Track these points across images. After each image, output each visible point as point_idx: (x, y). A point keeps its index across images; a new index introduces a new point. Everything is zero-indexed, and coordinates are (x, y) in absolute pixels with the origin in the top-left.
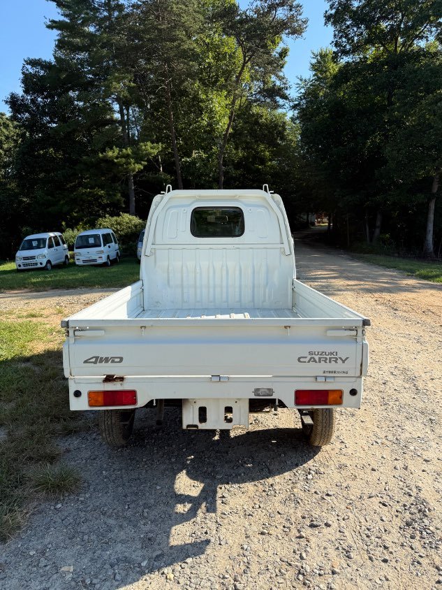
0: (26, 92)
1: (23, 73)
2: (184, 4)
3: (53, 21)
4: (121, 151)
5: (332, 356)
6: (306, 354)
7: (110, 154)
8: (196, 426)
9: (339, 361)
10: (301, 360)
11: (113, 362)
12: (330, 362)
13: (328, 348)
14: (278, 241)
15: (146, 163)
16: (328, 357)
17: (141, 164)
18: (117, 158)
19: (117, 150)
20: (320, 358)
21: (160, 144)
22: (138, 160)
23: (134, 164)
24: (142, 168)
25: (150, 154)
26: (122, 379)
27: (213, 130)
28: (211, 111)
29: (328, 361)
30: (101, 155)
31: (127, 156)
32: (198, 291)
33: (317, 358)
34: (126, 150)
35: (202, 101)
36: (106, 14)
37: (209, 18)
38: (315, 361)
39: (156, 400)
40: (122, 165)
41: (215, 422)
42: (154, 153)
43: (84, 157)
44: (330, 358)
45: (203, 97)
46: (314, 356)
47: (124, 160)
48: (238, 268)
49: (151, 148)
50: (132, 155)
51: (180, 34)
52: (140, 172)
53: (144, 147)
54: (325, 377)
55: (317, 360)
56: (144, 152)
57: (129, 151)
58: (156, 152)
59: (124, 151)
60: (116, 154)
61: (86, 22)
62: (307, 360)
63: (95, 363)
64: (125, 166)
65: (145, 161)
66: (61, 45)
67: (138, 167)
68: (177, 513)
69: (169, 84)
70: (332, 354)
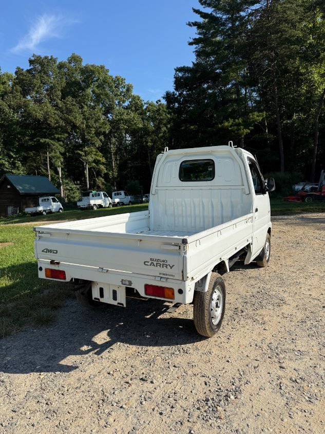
0: (176, 89)
1: (175, 77)
2: (289, 2)
3: (195, 39)
4: (234, 121)
5: (164, 263)
6: (149, 260)
7: (226, 124)
8: (99, 299)
9: (168, 267)
10: (146, 263)
11: (53, 252)
12: (163, 267)
13: (162, 257)
14: (240, 184)
15: (253, 128)
16: (162, 263)
17: (249, 129)
18: (231, 126)
19: (231, 121)
20: (157, 263)
21: (265, 112)
22: (246, 127)
23: (243, 129)
24: (249, 132)
25: (256, 121)
26: (58, 263)
27: (312, 96)
28: (311, 81)
29: (162, 266)
30: (220, 126)
31: (239, 124)
32: (184, 219)
33: (155, 263)
34: (238, 120)
35: (302, 74)
36: (230, 25)
37: (307, 9)
38: (154, 265)
39: (75, 279)
40: (234, 131)
41: (108, 299)
42: (259, 119)
43: (209, 129)
44: (163, 264)
45: (303, 71)
46: (153, 262)
47: (236, 127)
48: (210, 204)
49: (257, 116)
50: (242, 124)
51: (284, 26)
52: (247, 135)
53: (251, 116)
54: (161, 278)
55: (155, 265)
56: (252, 120)
57: (240, 121)
58: (261, 118)
59: (237, 120)
60: (230, 124)
61: (214, 35)
62: (149, 264)
63: (46, 252)
64: (236, 132)
65: (252, 126)
66: (199, 54)
67: (247, 131)
68: (80, 350)
69: (274, 66)
70: (164, 261)
